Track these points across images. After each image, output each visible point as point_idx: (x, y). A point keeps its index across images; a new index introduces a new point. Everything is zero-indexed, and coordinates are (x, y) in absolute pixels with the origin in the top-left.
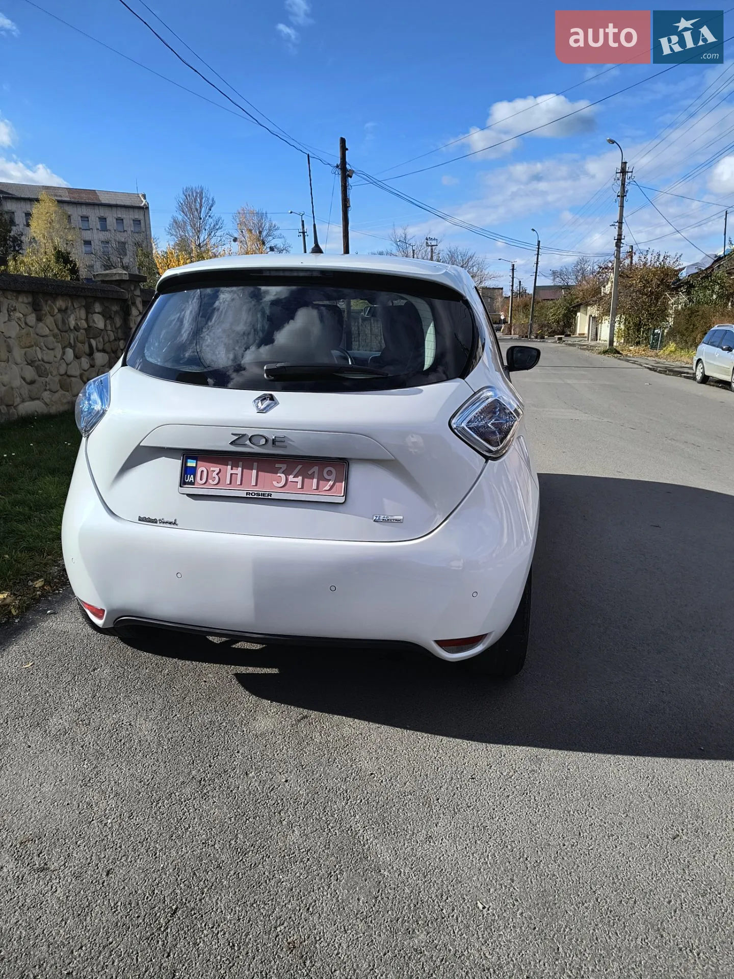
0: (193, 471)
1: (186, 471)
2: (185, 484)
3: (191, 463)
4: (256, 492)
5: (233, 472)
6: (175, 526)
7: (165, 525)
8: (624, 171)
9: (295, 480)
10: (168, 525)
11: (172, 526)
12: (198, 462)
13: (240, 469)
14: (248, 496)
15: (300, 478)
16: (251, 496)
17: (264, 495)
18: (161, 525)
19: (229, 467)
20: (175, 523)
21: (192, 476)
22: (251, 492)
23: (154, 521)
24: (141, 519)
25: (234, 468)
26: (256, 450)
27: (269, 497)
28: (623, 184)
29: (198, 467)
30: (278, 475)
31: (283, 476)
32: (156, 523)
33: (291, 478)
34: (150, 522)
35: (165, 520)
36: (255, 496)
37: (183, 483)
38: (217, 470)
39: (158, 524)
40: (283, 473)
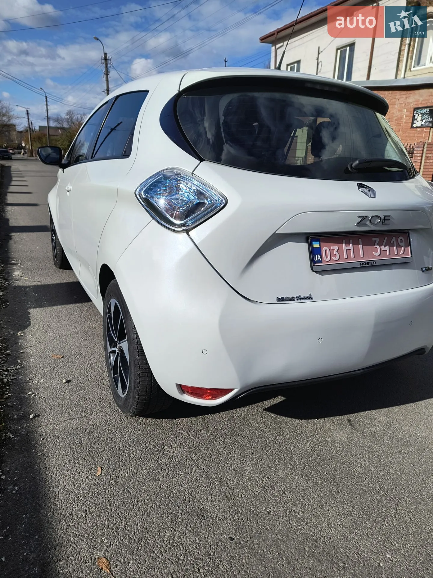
0: (318, 251)
1: (313, 253)
2: (315, 263)
3: (316, 245)
4: (366, 262)
5: (348, 248)
6: (311, 300)
7: (302, 301)
8: (106, 59)
9: (385, 249)
10: (305, 301)
11: (308, 300)
12: (321, 243)
13: (351, 245)
14: (362, 266)
15: (387, 247)
16: (364, 266)
17: (371, 263)
18: (299, 301)
19: (344, 245)
20: (310, 298)
21: (319, 255)
22: (363, 262)
23: (292, 299)
24: (279, 300)
25: (347, 245)
26: (373, 228)
27: (375, 264)
28: (107, 67)
29: (321, 248)
30: (375, 246)
31: (378, 247)
32: (294, 300)
33: (382, 247)
34: (288, 300)
35: (302, 296)
36: (366, 265)
37: (313, 262)
38: (336, 248)
39: (296, 301)
40: (378, 244)
